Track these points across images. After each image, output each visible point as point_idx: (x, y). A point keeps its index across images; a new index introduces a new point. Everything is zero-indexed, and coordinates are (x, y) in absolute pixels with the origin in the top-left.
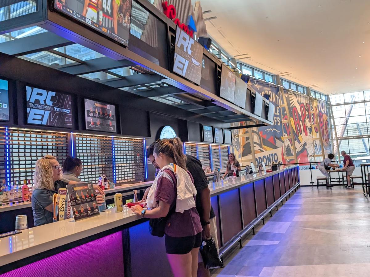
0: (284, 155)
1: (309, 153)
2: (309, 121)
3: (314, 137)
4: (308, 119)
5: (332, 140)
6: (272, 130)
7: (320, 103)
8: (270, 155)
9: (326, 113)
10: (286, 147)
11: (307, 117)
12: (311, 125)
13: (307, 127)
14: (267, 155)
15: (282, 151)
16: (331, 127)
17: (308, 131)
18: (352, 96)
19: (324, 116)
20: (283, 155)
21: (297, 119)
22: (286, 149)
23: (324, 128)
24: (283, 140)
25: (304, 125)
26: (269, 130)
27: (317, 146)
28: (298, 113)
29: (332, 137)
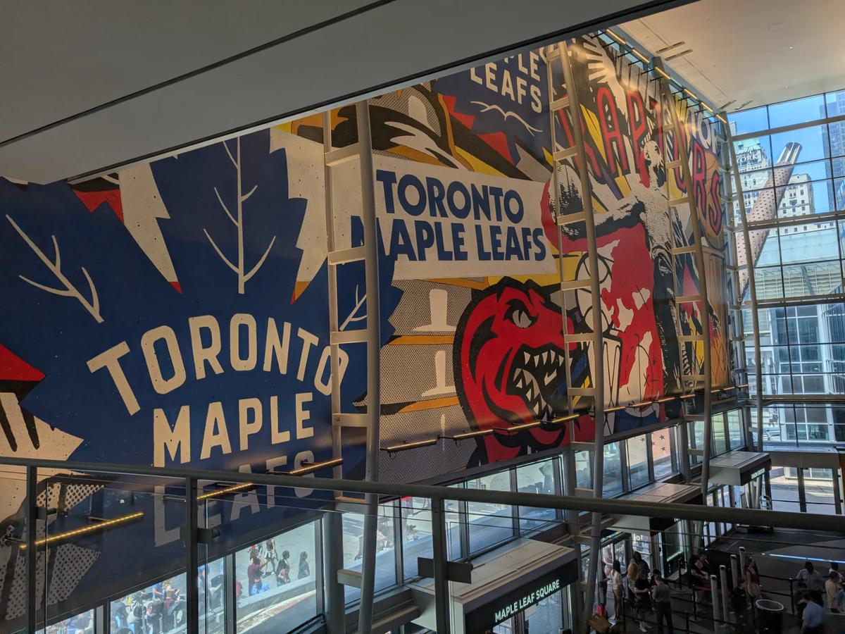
0: (551, 208)
1: (652, 238)
2: (657, 150)
3: (672, 199)
4: (654, 144)
5: (732, 229)
6: (506, 115)
7: (696, 117)
8: (485, 188)
9: (714, 151)
10: (562, 188)
11: (648, 136)
12: (664, 161)
13: (649, 163)
14: (473, 186)
15: (546, 195)
16: (730, 194)
17: (653, 177)
18: (789, 146)
19: (710, 159)
20: (546, 207)
21: (611, 122)
22: (564, 194)
23: (708, 190)
24: (552, 164)
25: (638, 154)
26: (489, 108)
27: (681, 227)
28: (618, 111)
29: (732, 223)
